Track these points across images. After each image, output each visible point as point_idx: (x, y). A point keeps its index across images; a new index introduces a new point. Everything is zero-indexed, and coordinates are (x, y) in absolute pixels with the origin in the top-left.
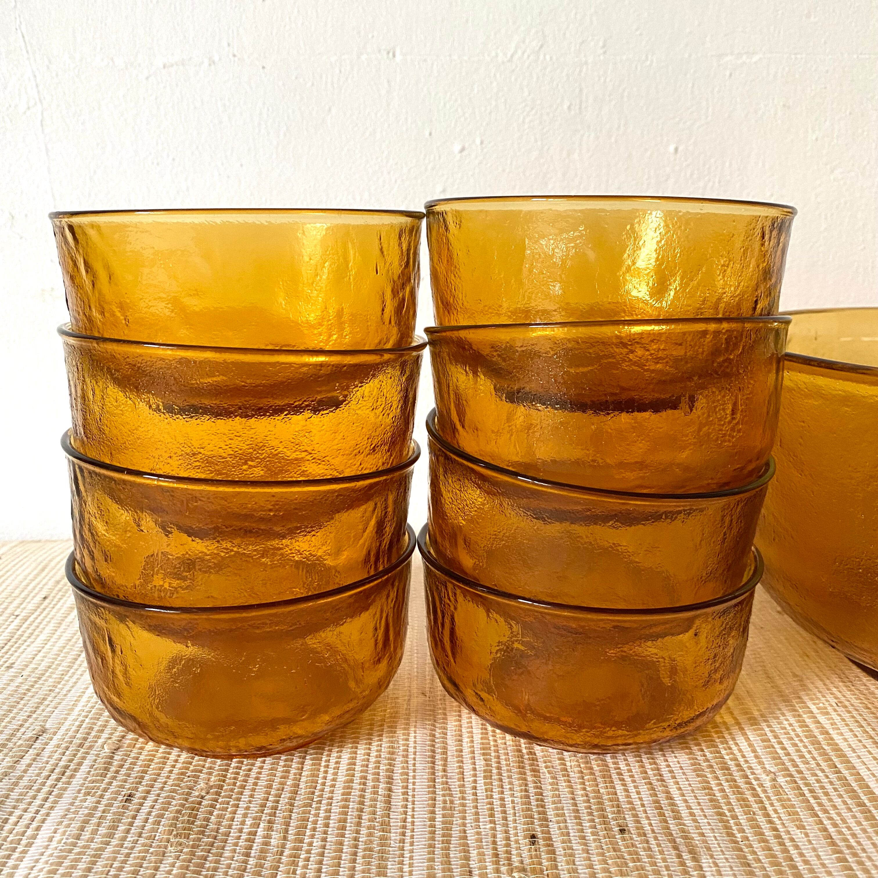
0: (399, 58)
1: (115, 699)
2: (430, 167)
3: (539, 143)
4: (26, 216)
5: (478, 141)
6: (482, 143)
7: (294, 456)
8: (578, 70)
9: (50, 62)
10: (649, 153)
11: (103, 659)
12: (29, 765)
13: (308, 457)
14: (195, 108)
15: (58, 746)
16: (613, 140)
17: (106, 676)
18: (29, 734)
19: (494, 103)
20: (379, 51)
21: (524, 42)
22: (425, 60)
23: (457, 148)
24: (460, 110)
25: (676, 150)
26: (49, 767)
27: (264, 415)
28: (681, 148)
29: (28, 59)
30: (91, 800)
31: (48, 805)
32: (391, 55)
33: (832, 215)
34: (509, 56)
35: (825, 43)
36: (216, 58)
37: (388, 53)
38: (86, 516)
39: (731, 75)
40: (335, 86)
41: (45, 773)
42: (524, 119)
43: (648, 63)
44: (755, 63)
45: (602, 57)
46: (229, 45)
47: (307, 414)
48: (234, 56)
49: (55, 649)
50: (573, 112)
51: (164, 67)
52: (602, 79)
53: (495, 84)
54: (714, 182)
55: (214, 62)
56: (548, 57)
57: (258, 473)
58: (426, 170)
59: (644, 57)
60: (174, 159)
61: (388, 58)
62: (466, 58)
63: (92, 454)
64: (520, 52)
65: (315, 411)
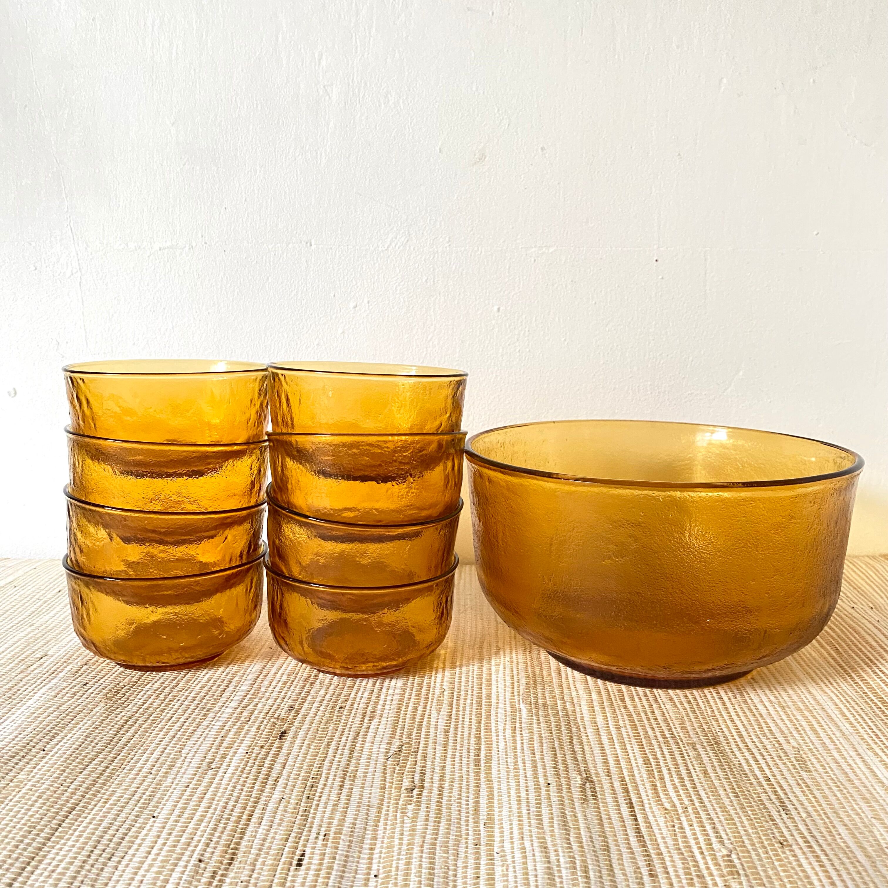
0: (313, 247)
1: (83, 631)
2: (334, 317)
3: (407, 303)
4: (67, 343)
5: (366, 301)
6: (368, 302)
7: (178, 499)
8: (432, 256)
9: (87, 246)
10: (480, 312)
11: (78, 608)
12: (35, 669)
13: (186, 500)
14: (179, 276)
15: (53, 662)
16: (456, 302)
17: (78, 619)
18: (38, 656)
19: (376, 278)
20: (301, 242)
21: (396, 238)
22: (331, 248)
23: (352, 305)
24: (354, 281)
25: (499, 310)
26: (46, 670)
27: (162, 477)
28: (501, 309)
29: (74, 244)
30: (65, 684)
31: (42, 684)
32: (308, 244)
33: (608, 354)
34: (386, 246)
35: (599, 240)
36: (194, 244)
37: (307, 243)
38: (72, 528)
39: (535, 261)
40: (272, 263)
41: (43, 672)
42: (396, 287)
43: (479, 253)
44: (552, 253)
45: (448, 249)
46: (202, 236)
47: (185, 478)
48: (206, 243)
49: (60, 619)
50: (429, 284)
51: (160, 250)
52: (449, 263)
53: (377, 265)
54: (525, 331)
55: (192, 247)
56: (412, 248)
57: (158, 508)
58: (331, 318)
59: (476, 249)
60: (164, 309)
61: (307, 246)
62: (358, 247)
63: (77, 495)
64: (393, 244)
65: (190, 476)
